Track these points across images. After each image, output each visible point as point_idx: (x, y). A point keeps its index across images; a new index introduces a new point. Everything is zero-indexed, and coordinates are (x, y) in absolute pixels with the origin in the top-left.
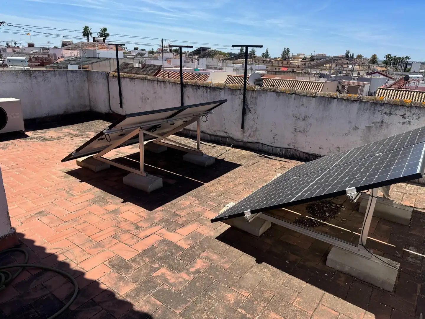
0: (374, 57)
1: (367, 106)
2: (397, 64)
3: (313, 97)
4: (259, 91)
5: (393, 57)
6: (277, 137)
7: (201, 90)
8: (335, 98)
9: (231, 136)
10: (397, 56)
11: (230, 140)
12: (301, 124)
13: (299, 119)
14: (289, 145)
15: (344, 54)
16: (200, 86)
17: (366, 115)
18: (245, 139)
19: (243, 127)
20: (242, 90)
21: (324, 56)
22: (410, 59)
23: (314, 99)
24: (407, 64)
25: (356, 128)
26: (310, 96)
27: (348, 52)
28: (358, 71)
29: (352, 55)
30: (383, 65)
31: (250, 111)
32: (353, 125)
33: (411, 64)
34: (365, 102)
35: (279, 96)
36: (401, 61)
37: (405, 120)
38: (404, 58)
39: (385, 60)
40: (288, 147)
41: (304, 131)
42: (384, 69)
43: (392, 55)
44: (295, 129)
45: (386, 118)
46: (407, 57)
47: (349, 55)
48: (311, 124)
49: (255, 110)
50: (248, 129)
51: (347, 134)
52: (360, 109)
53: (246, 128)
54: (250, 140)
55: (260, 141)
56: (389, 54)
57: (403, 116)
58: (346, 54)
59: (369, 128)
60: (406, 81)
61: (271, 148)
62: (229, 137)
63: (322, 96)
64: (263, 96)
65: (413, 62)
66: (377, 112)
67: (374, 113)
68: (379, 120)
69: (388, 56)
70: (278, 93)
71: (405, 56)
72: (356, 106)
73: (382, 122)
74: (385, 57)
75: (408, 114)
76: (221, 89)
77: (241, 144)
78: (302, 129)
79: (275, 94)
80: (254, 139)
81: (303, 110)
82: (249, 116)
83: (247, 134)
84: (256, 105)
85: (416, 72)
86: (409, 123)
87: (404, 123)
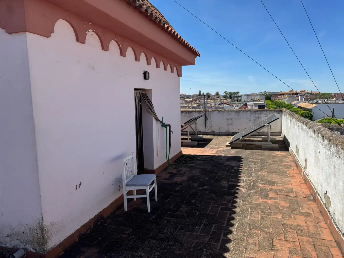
0: (217, 94)
1: (253, 112)
2: (232, 97)
3: (233, 111)
4: (211, 111)
5: (229, 93)
6: (220, 128)
7: (184, 113)
8: (241, 111)
9: (200, 131)
10: (231, 92)
11: (200, 133)
12: (230, 122)
13: (229, 120)
14: (226, 130)
15: (198, 93)
16: (183, 112)
17: (253, 115)
18: (207, 131)
19: (205, 126)
20: (203, 112)
21: (185, 95)
22: (239, 93)
23: (234, 112)
24: (238, 97)
25: (250, 120)
26: (232, 111)
27: (200, 92)
28: (210, 104)
29: (203, 93)
30: (224, 98)
31: (208, 119)
32: (249, 120)
33: (241, 96)
34: (252, 111)
35: (219, 112)
36: (234, 95)
37: (266, 115)
38: (236, 93)
39: (224, 95)
40: (226, 131)
41: (231, 124)
42: (225, 101)
43: (228, 92)
44: (228, 124)
45: (260, 115)
46: (237, 92)
47: (201, 93)
48: (234, 121)
49: (210, 118)
50: (208, 127)
51: (247, 123)
52: (250, 113)
53: (206, 126)
54: (209, 131)
55: (213, 131)
56: (226, 91)
57: (265, 114)
58: (199, 93)
59: (255, 120)
60: (245, 107)
61: (219, 133)
62: (199, 132)
63: (236, 110)
64: (213, 113)
65: (242, 95)
66: (256, 114)
67: (255, 114)
68: (257, 116)
69: (226, 92)
70: (219, 111)
71: (236, 92)
72: (249, 112)
73: (259, 117)
74: (224, 93)
75: (266, 113)
76: (194, 112)
77: (205, 133)
78: (230, 124)
79: (218, 112)
80: (211, 131)
81: (230, 116)
82: (208, 122)
83: (207, 129)
84: (210, 116)
85: (245, 101)
86: (267, 116)
87: (265, 116)
